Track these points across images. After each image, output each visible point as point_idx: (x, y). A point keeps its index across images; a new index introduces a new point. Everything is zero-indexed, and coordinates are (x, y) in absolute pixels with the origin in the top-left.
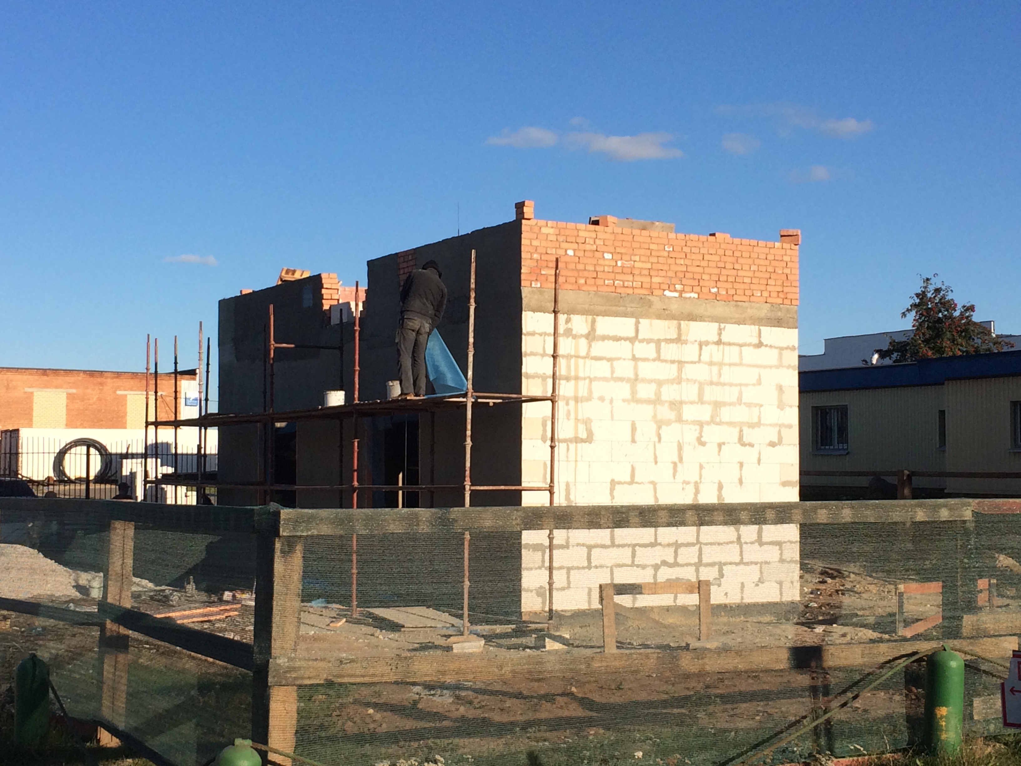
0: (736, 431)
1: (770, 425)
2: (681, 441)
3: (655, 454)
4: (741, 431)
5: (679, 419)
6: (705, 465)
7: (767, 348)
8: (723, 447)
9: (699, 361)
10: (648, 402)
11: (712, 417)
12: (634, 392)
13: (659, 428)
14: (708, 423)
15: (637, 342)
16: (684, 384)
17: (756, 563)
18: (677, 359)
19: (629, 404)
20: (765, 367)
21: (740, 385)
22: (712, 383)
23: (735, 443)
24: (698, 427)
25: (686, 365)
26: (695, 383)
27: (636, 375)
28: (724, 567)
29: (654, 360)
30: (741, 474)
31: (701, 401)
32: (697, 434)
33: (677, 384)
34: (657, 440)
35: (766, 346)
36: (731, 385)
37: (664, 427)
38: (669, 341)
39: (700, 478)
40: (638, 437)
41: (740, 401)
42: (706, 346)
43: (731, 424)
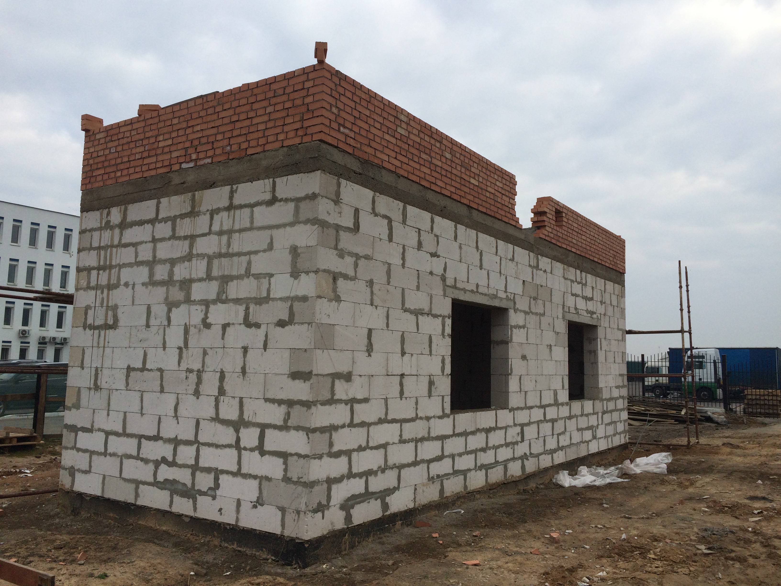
0: (241, 309)
1: (281, 299)
2: (188, 324)
3: (164, 339)
4: (247, 309)
5: (188, 300)
6: (209, 351)
7: (282, 203)
8: (228, 329)
9: (210, 233)
10: (162, 283)
11: (218, 294)
12: (151, 274)
13: (169, 311)
14: (214, 302)
15: (157, 223)
16: (194, 260)
17: (255, 477)
18: (189, 234)
19: (147, 287)
20: (277, 227)
21: (249, 253)
22: (220, 255)
23: (240, 324)
24: (204, 307)
25: (198, 239)
26: (204, 258)
27: (154, 256)
28: (221, 477)
29: (169, 239)
30: (244, 361)
31: (209, 277)
32: (202, 316)
33: (188, 261)
34: (166, 323)
35: (281, 200)
36: (239, 254)
37: (174, 309)
38: (183, 216)
39: (203, 366)
40: (152, 322)
41: (248, 273)
42: (217, 214)
43: (237, 301)
